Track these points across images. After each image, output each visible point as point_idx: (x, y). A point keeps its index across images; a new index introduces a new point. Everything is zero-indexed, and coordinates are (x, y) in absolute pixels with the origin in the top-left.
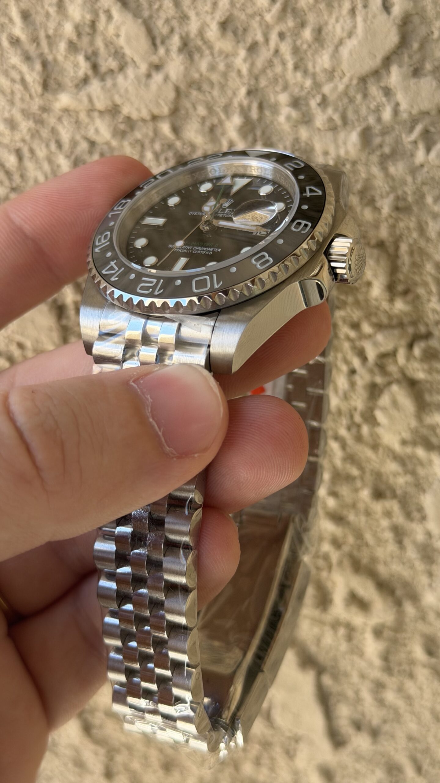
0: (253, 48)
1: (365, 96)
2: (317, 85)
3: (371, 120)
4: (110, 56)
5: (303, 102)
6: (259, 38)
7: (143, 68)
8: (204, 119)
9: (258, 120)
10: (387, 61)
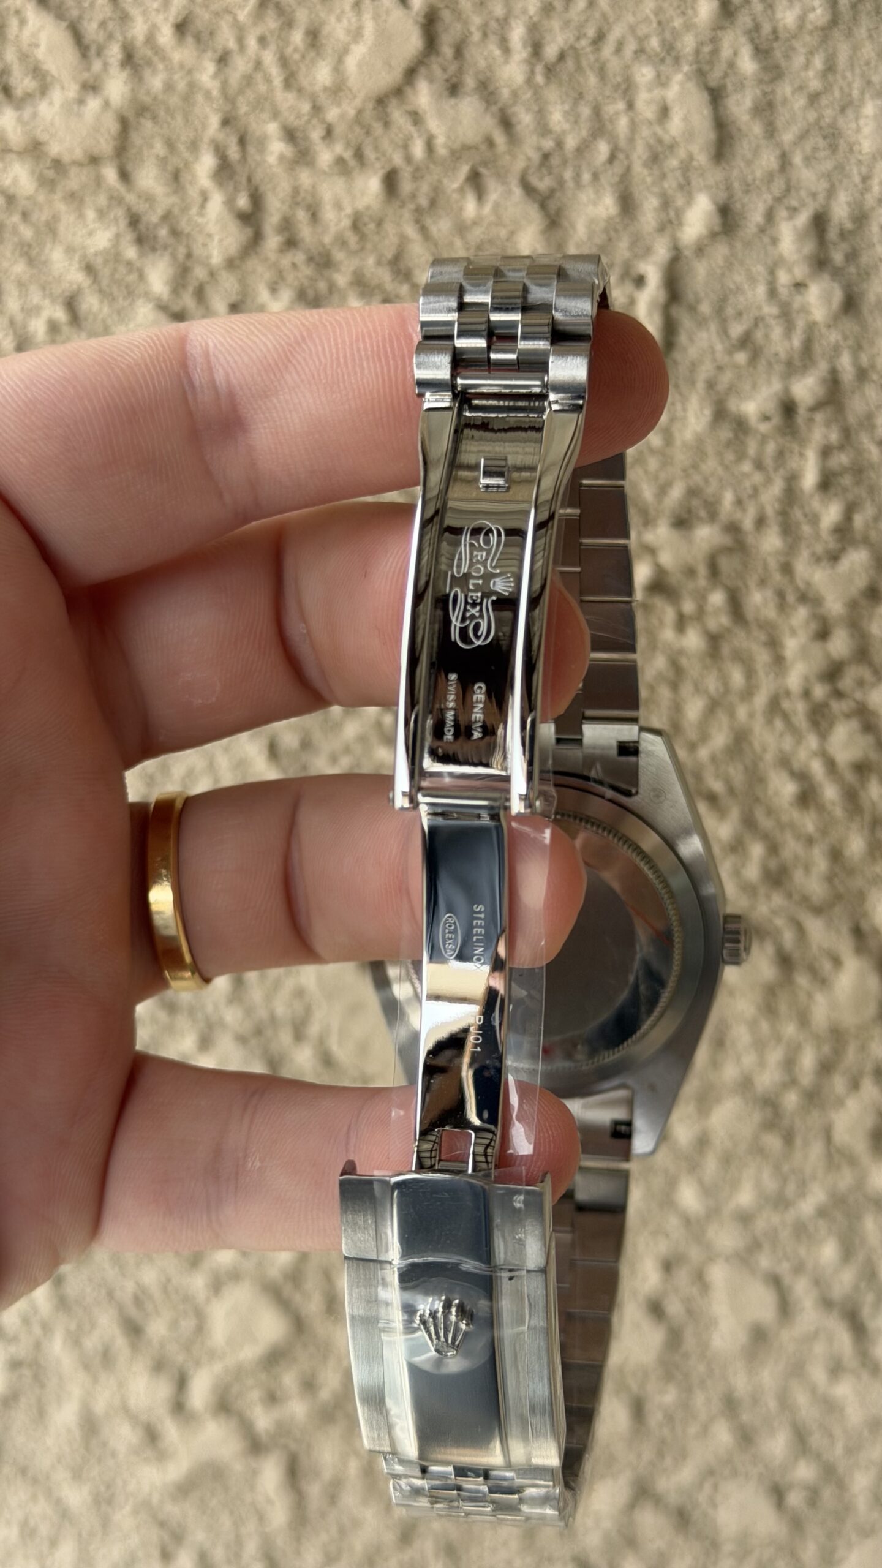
0: (223, 60)
1: (387, 124)
2: (317, 109)
3: (398, 159)
4: (26, 75)
5: (299, 134)
6: (232, 44)
7: (73, 91)
8: (163, 162)
9: (239, 162)
10: (410, 74)
